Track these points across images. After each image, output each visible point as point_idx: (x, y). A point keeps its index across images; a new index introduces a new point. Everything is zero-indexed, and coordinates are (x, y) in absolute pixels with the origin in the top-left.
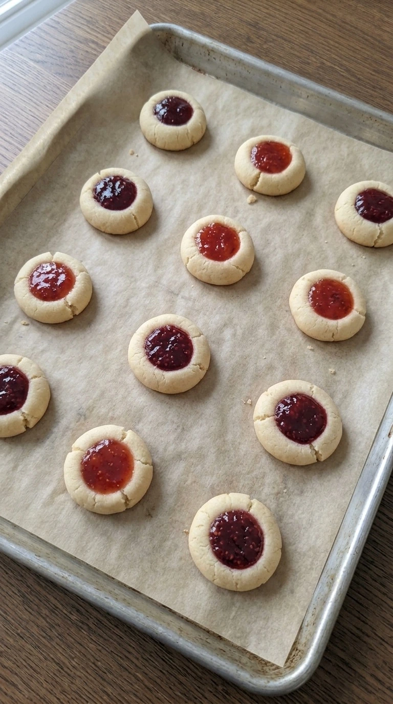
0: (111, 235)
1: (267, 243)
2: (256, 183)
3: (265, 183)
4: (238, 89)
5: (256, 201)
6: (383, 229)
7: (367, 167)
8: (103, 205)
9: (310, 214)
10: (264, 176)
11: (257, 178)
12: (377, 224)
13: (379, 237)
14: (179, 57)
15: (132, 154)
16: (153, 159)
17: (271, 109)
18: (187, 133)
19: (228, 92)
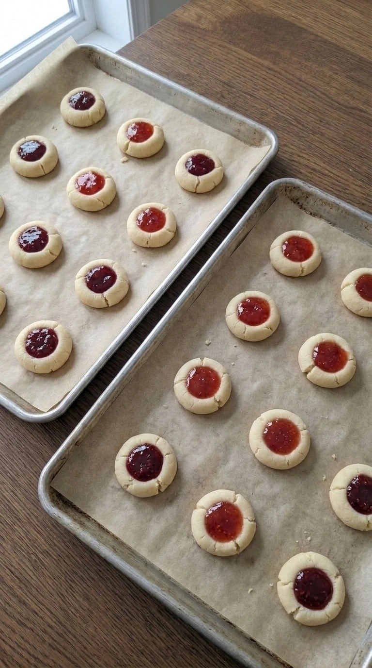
0: (27, 177)
1: (127, 188)
2: (127, 149)
3: (133, 148)
4: (132, 88)
5: (127, 161)
6: (200, 180)
7: (208, 142)
8: (22, 158)
9: (160, 172)
10: (132, 144)
11: (127, 145)
12: (197, 177)
13: (197, 185)
14: (98, 66)
15: (53, 128)
16: (66, 131)
17: (153, 101)
18: (88, 116)
19: (126, 89)
